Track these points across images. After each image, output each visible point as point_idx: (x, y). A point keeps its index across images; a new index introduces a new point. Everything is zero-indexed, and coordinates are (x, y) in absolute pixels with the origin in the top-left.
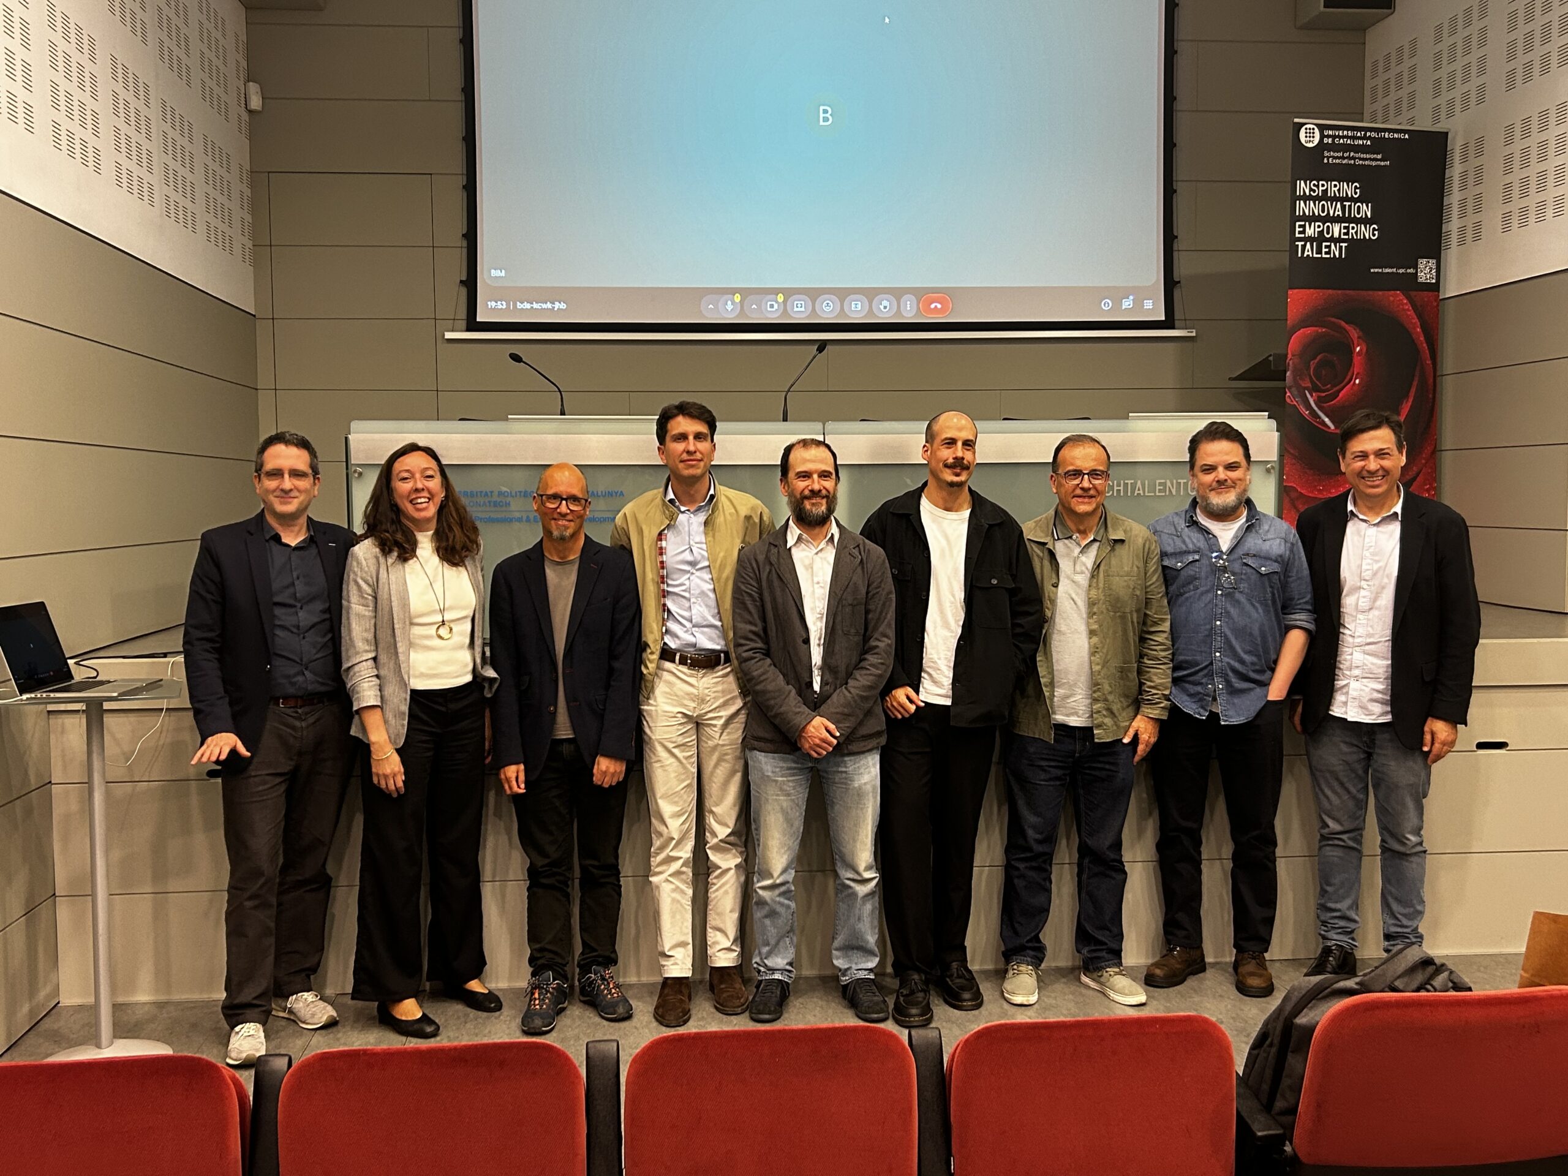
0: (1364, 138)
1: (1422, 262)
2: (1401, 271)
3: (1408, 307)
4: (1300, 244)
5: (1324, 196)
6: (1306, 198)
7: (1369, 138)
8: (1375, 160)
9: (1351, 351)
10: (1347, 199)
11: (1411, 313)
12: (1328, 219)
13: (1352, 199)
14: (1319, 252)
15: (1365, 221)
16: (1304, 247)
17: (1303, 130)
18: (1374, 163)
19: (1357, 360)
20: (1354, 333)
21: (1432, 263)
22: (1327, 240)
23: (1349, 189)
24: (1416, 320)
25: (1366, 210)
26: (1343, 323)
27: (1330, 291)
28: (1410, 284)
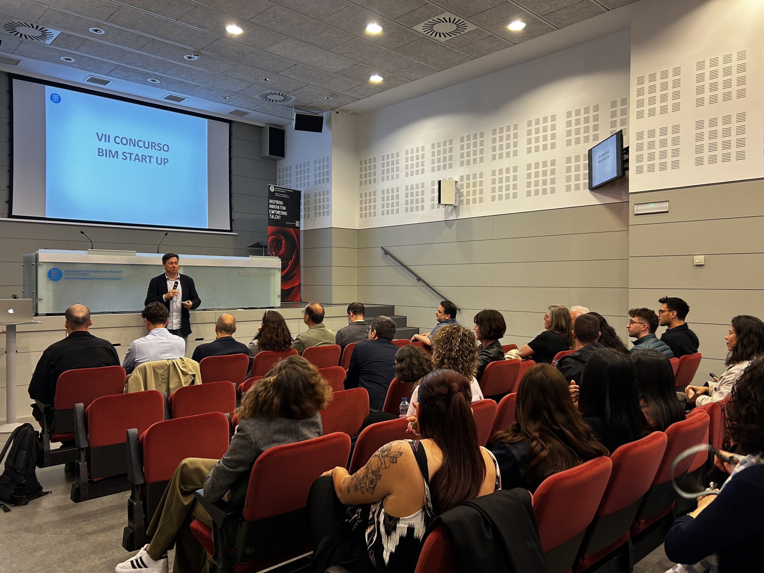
0: (284, 191)
1: (297, 222)
2: (292, 223)
3: (294, 232)
4: (270, 215)
5: (275, 204)
6: (271, 204)
7: (285, 191)
8: (286, 196)
9: (282, 242)
10: (280, 205)
11: (294, 234)
12: (276, 209)
13: (281, 205)
14: (275, 217)
15: (284, 211)
16: (271, 216)
17: (270, 187)
18: (286, 197)
19: (283, 244)
20: (282, 238)
21: (298, 222)
22: (276, 215)
23: (281, 203)
24: (295, 236)
25: (284, 208)
26: (280, 235)
27: (277, 227)
28: (294, 227)
